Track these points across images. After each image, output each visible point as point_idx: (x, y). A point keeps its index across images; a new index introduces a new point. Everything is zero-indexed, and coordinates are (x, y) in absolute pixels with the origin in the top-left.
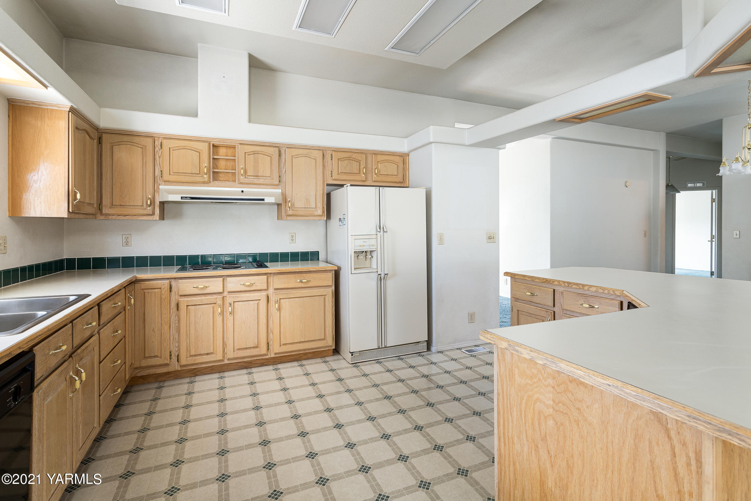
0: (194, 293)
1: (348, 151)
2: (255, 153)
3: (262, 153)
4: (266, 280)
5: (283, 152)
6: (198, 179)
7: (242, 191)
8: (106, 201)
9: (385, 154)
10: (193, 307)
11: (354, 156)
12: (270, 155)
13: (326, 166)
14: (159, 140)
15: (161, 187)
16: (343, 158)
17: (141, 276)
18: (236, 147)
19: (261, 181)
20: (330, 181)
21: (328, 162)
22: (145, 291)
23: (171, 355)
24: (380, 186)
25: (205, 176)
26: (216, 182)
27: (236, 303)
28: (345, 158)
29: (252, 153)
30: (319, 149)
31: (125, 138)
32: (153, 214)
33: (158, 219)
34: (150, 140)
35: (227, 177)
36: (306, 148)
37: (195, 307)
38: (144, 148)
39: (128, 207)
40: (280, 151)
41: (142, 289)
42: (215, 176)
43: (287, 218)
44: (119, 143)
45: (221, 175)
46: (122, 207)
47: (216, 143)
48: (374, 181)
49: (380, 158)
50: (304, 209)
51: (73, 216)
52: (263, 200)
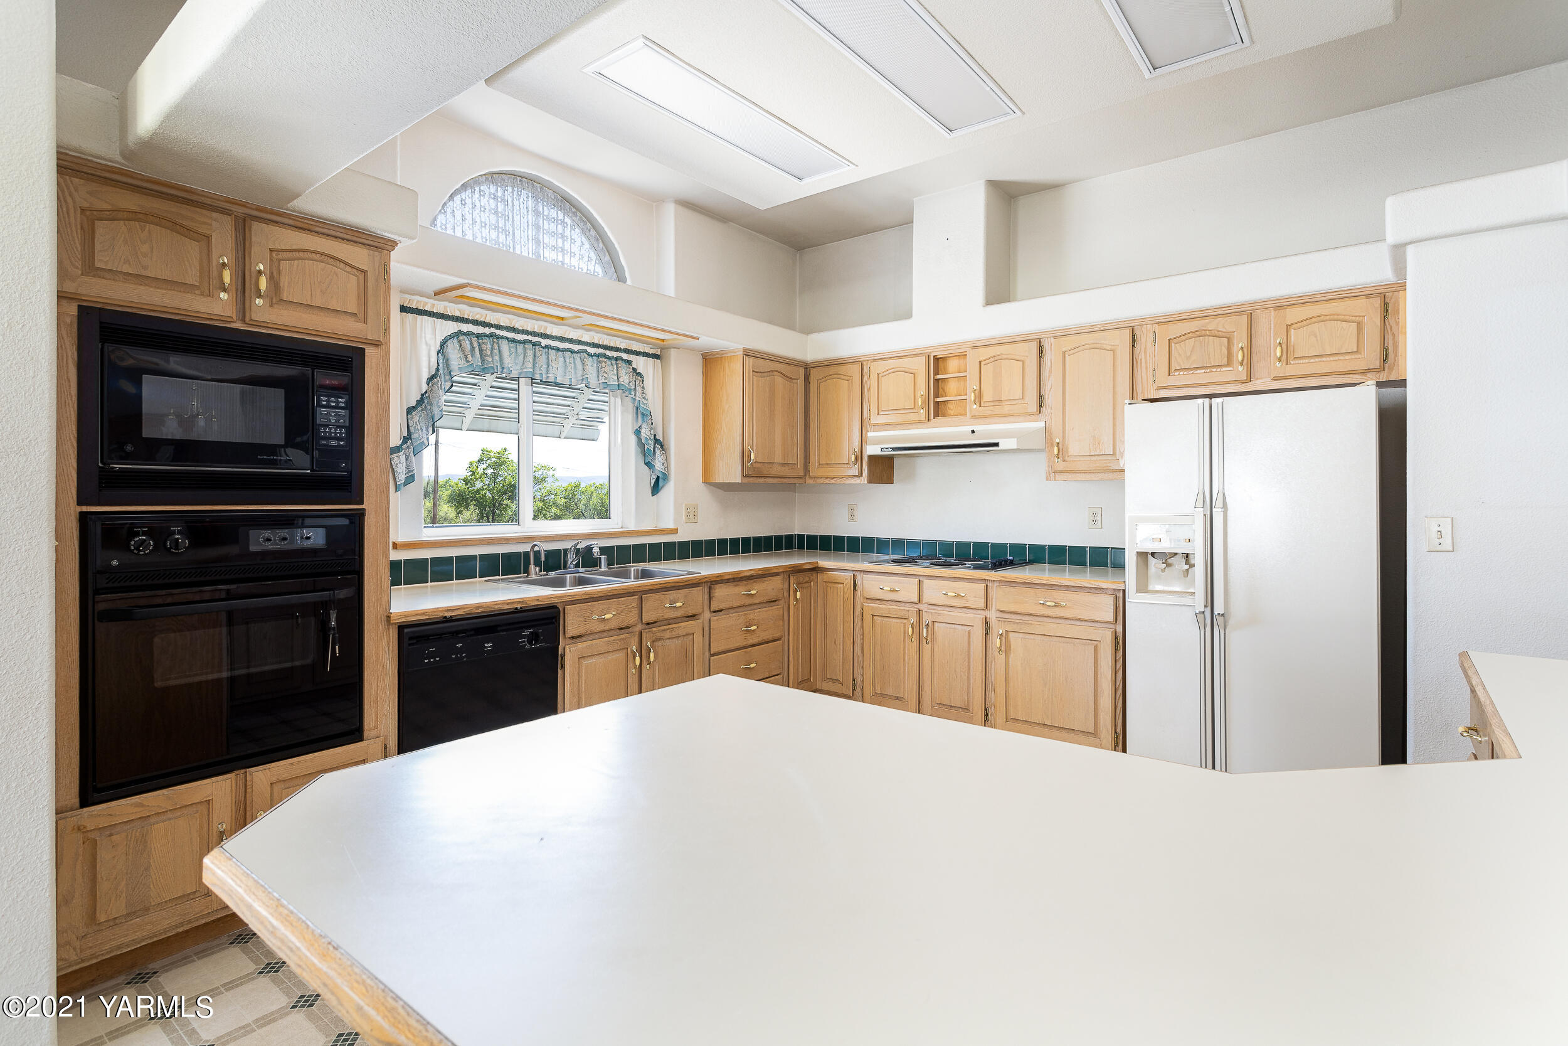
0: (881, 598)
1: (1196, 316)
2: (996, 359)
3: (1009, 356)
4: (983, 592)
5: (1046, 346)
6: (913, 417)
7: (973, 432)
8: (814, 459)
9: (1316, 300)
10: (880, 618)
11: (1213, 325)
12: (1022, 358)
13: (1141, 360)
14: (867, 364)
15: (870, 434)
16: (1185, 335)
17: (824, 563)
18: (968, 353)
19: (1006, 409)
20: (1152, 391)
21: (1145, 352)
22: (829, 585)
23: (854, 685)
24: (1211, 396)
25: (922, 411)
26: (939, 419)
27: (937, 625)
28: (1189, 333)
29: (992, 359)
30: (1123, 326)
31: (832, 370)
32: (861, 474)
33: (866, 482)
34: (857, 367)
35: (959, 408)
36: (1096, 329)
37: (882, 618)
38: (850, 379)
39: (834, 466)
40: (1041, 347)
41: (825, 582)
42: (938, 410)
43: (1056, 478)
44: (827, 377)
45: (951, 406)
46: (829, 466)
47: (939, 354)
48: (1276, 379)
49: (1293, 315)
50: (1088, 458)
51: (746, 480)
52: (997, 445)
